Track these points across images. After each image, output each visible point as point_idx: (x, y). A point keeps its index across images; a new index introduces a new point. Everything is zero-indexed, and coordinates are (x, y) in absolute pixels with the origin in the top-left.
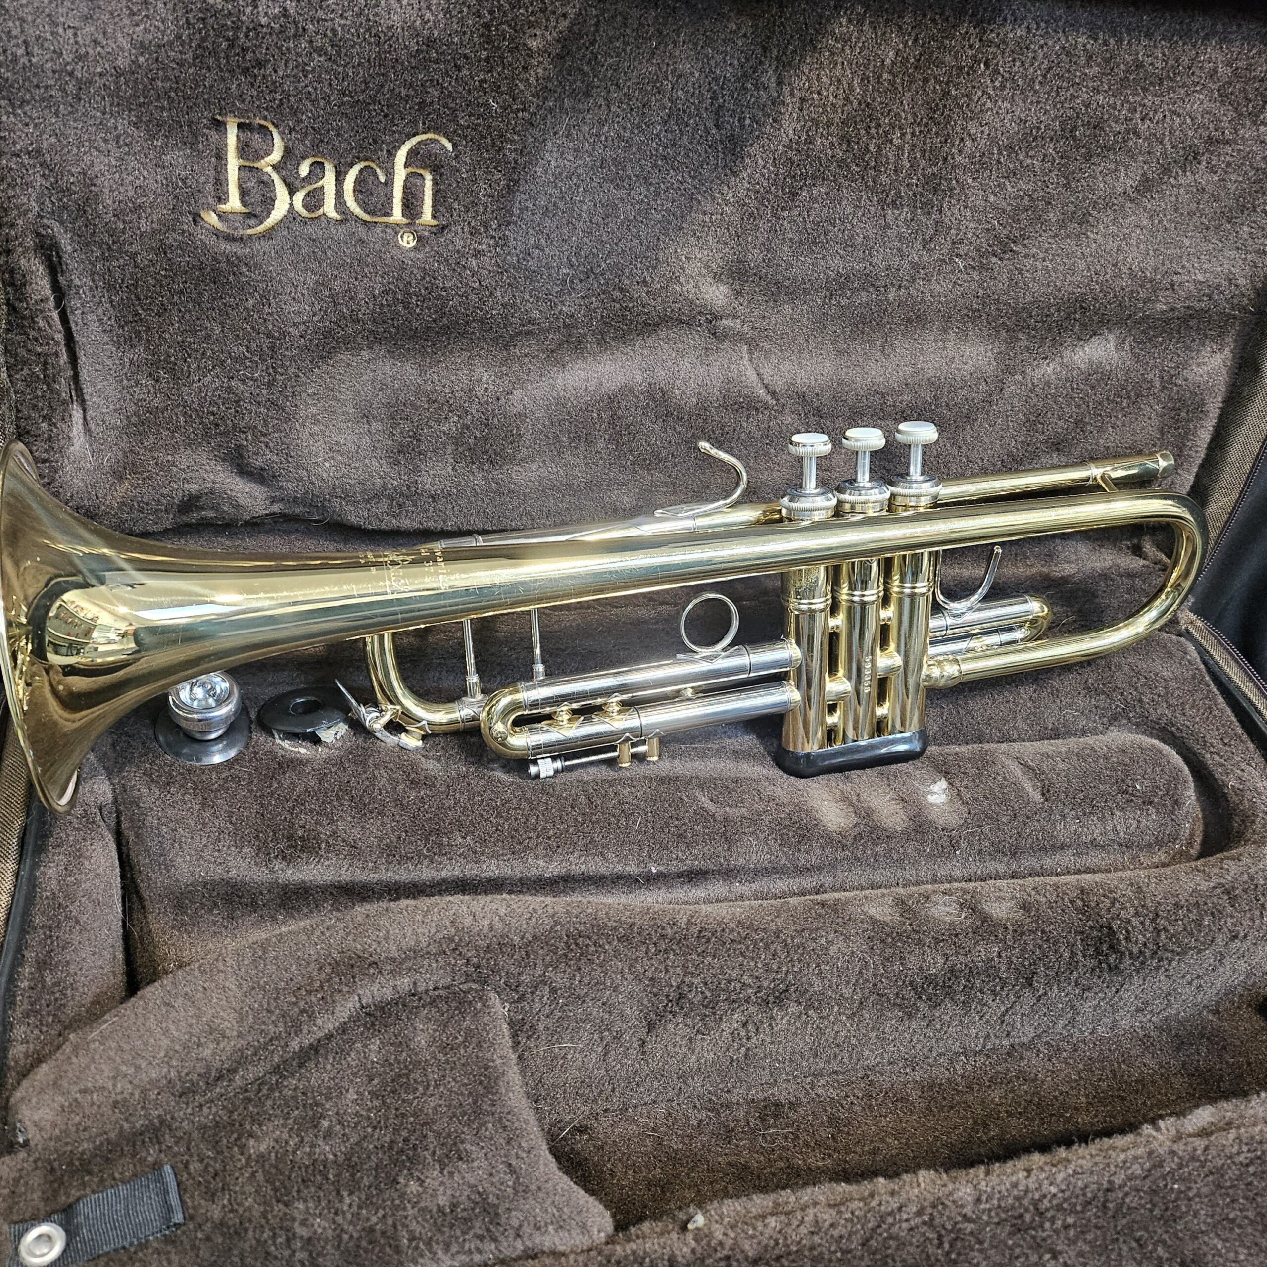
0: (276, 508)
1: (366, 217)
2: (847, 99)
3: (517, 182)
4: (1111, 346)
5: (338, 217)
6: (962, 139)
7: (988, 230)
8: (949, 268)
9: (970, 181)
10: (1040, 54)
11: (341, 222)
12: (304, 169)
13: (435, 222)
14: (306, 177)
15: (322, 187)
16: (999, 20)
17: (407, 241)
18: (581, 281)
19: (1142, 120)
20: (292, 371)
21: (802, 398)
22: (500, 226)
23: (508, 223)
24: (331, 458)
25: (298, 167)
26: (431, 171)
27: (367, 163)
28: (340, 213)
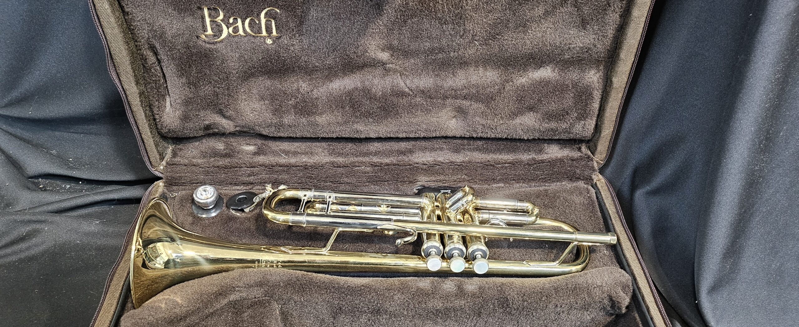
0: (238, 129)
1: (254, 34)
3: (303, 22)
4: (549, 71)
5: (244, 35)
7: (486, 31)
8: (473, 44)
9: (474, 14)
11: (245, 37)
12: (231, 21)
13: (277, 35)
14: (232, 23)
15: (238, 26)
17: (269, 41)
18: (332, 53)
20: (235, 85)
21: (423, 92)
22: (299, 36)
23: (302, 35)
24: (253, 113)
25: (229, 20)
26: (274, 19)
27: (251, 18)
28: (245, 33)
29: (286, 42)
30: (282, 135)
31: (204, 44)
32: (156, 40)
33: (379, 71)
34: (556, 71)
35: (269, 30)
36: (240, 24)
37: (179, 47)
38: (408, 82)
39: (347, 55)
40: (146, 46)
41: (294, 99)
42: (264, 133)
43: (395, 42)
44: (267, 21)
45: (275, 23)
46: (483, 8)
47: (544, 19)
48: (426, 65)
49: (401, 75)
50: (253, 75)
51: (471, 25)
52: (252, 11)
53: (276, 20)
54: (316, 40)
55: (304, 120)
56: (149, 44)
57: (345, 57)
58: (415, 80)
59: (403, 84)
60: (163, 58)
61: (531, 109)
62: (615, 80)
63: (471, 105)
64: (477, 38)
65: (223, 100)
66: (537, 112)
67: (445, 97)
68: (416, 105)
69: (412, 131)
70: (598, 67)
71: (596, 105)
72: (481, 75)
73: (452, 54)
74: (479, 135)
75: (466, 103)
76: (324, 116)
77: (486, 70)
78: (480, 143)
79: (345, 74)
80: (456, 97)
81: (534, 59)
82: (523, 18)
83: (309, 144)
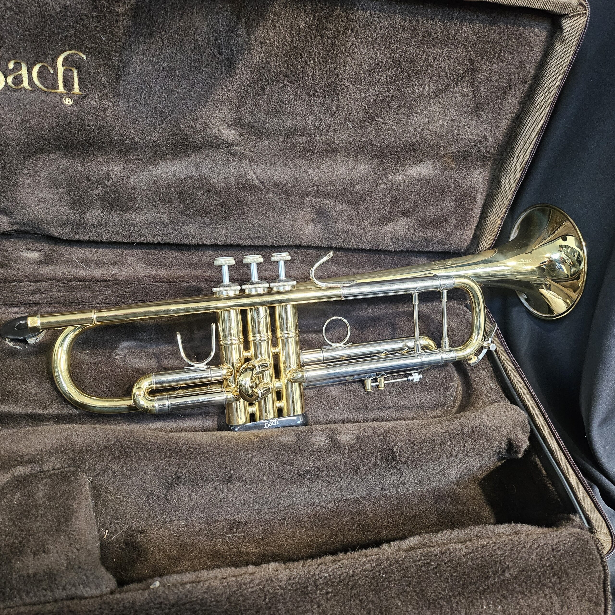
0: (15, 227)
1: (45, 89)
2: (284, 43)
3: (120, 76)
4: (430, 167)
5: (31, 89)
6: (344, 66)
7: (363, 110)
8: (346, 127)
9: (351, 86)
10: (378, 27)
11: (32, 91)
12: (11, 66)
13: (81, 93)
14: (13, 69)
15: (21, 74)
16: (355, 9)
17: (68, 102)
18: (159, 125)
19: (434, 60)
20: (14, 162)
21: (277, 185)
22: (114, 96)
23: (118, 95)
24: (40, 205)
25: (7, 64)
26: (77, 68)
27: (43, 64)
28: (31, 87)
29: (94, 104)
30: (82, 237)
33: (222, 155)
34: (438, 168)
35: (68, 84)
36: (24, 71)
38: (259, 172)
39: (180, 130)
41: (101, 188)
42: (55, 234)
43: (247, 117)
44: (65, 70)
45: (79, 75)
47: (434, 99)
48: (284, 149)
49: (250, 162)
50: (41, 150)
51: (346, 100)
52: (45, 53)
53: (81, 71)
54: (137, 105)
55: (115, 218)
57: (178, 132)
58: (269, 170)
59: (253, 175)
61: (406, 213)
62: (504, 181)
63: (335, 206)
64: (351, 119)
66: (411, 218)
67: (305, 194)
68: (267, 203)
69: (259, 237)
70: (484, 164)
71: (477, 212)
72: (351, 168)
73: (318, 138)
74: (340, 244)
75: (329, 203)
76: (143, 213)
77: (357, 161)
79: (175, 156)
80: (317, 195)
81: (415, 150)
82: (410, 97)
83: (118, 251)
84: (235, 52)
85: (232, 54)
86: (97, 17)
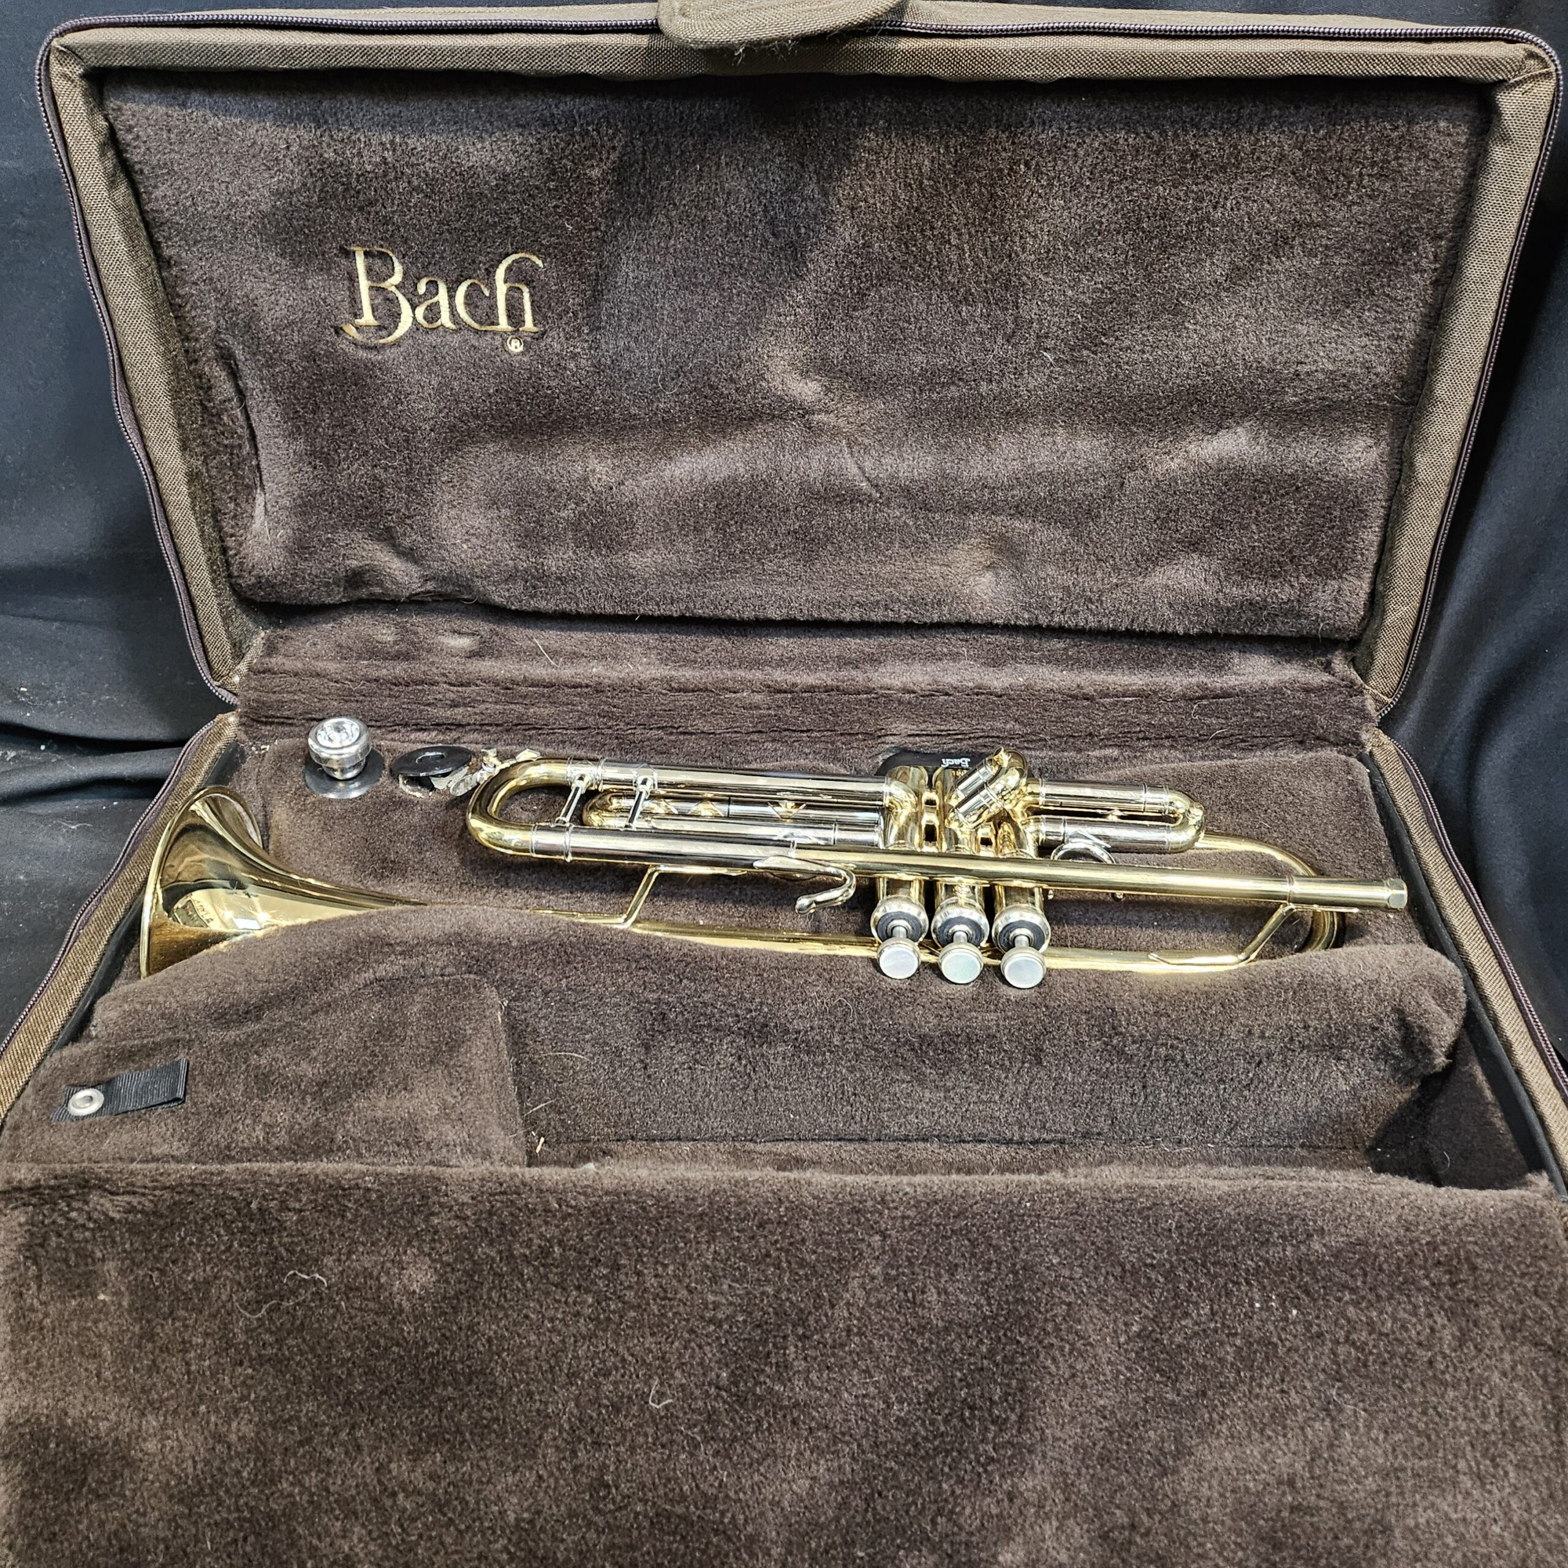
1: (476, 326)
3: (601, 292)
4: (1243, 440)
5: (454, 327)
7: (1073, 324)
8: (1039, 361)
9: (1041, 277)
11: (455, 331)
12: (422, 288)
13: (535, 329)
14: (425, 294)
15: (438, 302)
17: (515, 347)
18: (672, 379)
20: (426, 461)
21: (906, 491)
22: (591, 331)
23: (599, 328)
24: (468, 540)
25: (416, 285)
26: (527, 285)
27: (472, 281)
28: (454, 323)
29: (557, 347)
30: (542, 605)
31: (351, 349)
32: (234, 337)
34: (1262, 440)
35: (515, 315)
36: (442, 296)
37: (292, 357)
38: (868, 465)
39: (711, 387)
40: (211, 353)
42: (497, 600)
44: (510, 289)
45: (531, 295)
46: (1067, 257)
47: (1227, 290)
48: (915, 414)
49: (849, 445)
50: (471, 437)
52: (474, 262)
53: (535, 288)
54: (633, 344)
55: (597, 562)
56: (218, 347)
57: (707, 391)
59: (855, 470)
60: (250, 385)
61: (1195, 545)
62: (1422, 462)
63: (1033, 532)
64: (1050, 343)
65: (395, 500)
66: (1210, 554)
67: (966, 509)
68: (888, 528)
69: (878, 602)
70: (1375, 429)
71: (1371, 536)
73: (984, 388)
74: (1056, 619)
75: (1022, 525)
76: (649, 553)
77: (1075, 433)
78: (1057, 644)
79: (706, 441)
80: (993, 509)
81: (1202, 404)
82: (1172, 289)
83: (608, 635)
84: (803, 230)
85: (799, 234)
86: (556, 190)
